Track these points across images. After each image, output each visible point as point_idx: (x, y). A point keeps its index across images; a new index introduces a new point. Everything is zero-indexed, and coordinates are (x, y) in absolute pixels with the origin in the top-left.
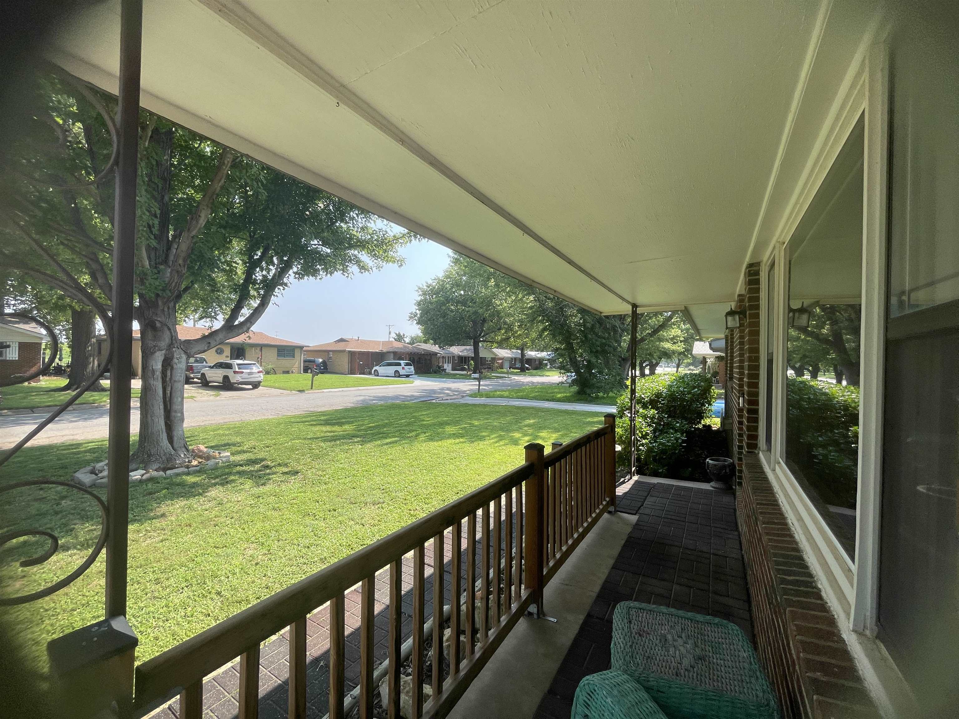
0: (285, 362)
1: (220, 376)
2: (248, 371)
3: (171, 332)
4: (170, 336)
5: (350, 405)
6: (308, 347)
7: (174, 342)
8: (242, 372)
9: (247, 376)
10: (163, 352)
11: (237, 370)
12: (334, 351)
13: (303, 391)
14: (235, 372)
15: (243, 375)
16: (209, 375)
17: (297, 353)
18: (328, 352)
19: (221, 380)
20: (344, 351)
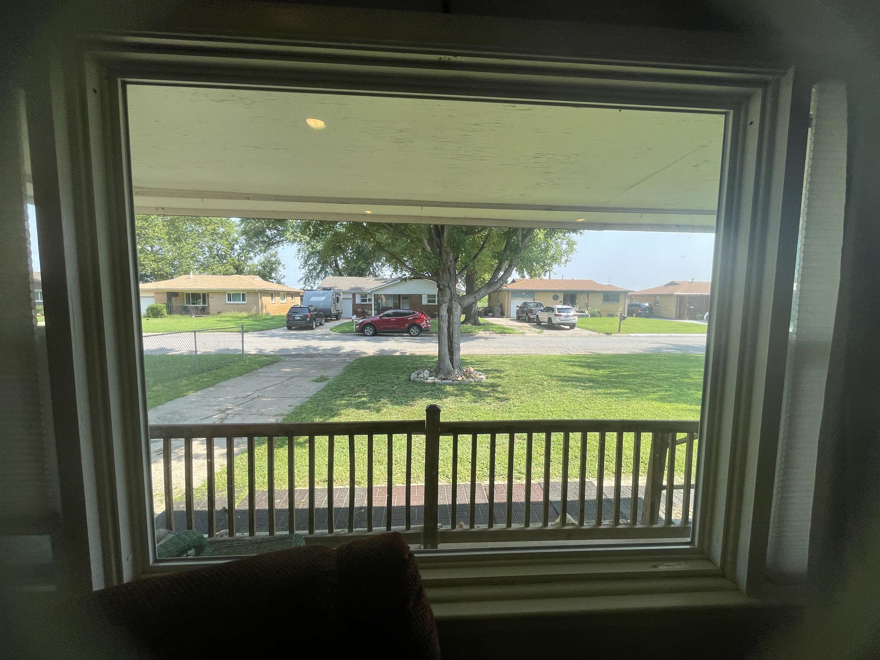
0: (610, 307)
1: (546, 317)
2: (565, 314)
3: (451, 291)
4: (450, 294)
5: (638, 351)
6: (633, 291)
7: (453, 297)
8: (561, 315)
9: (563, 318)
10: (447, 304)
11: (557, 313)
12: (660, 295)
13: (610, 334)
14: (556, 315)
15: (561, 318)
16: (541, 316)
17: (622, 298)
18: (655, 296)
19: (547, 320)
20: (672, 295)
